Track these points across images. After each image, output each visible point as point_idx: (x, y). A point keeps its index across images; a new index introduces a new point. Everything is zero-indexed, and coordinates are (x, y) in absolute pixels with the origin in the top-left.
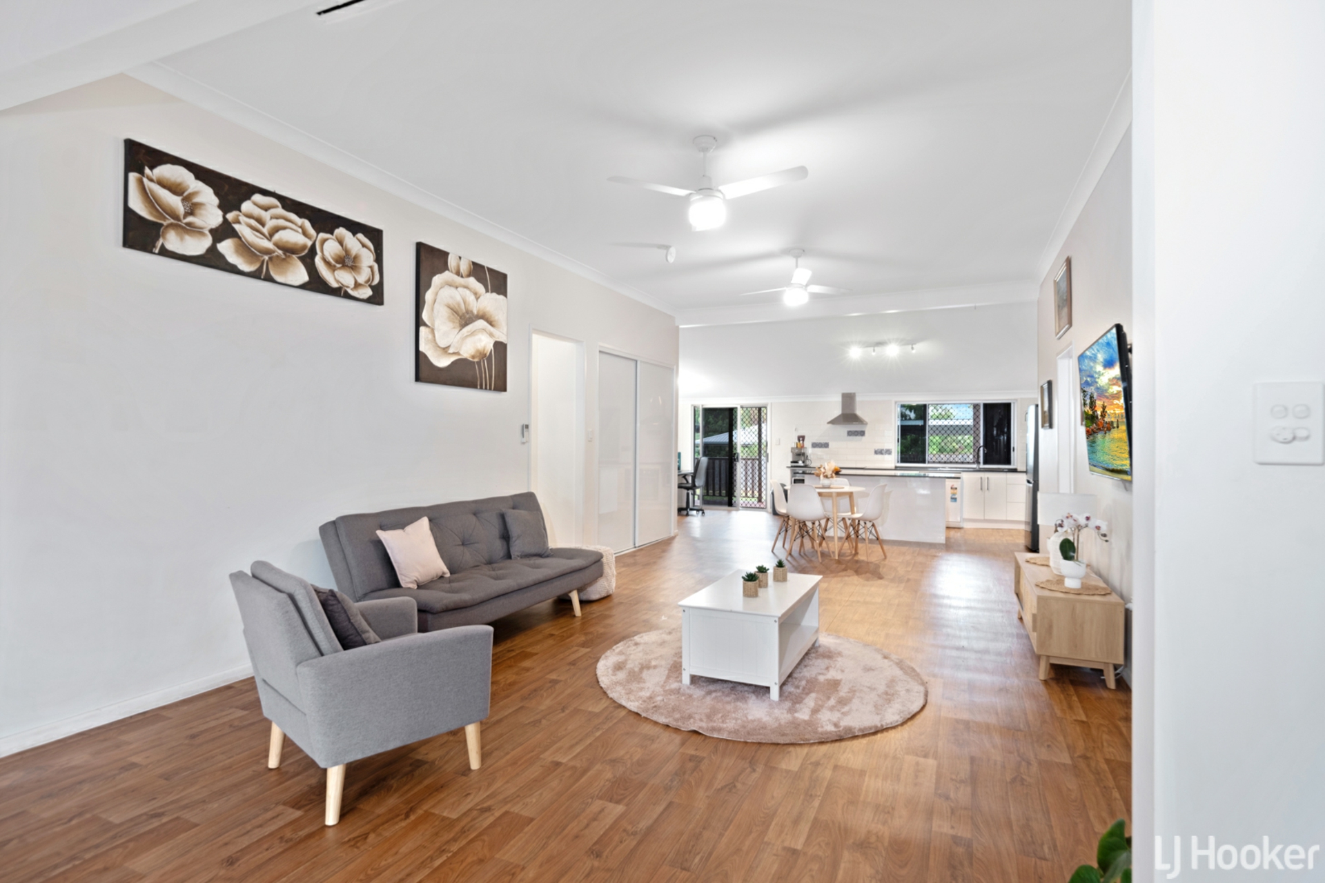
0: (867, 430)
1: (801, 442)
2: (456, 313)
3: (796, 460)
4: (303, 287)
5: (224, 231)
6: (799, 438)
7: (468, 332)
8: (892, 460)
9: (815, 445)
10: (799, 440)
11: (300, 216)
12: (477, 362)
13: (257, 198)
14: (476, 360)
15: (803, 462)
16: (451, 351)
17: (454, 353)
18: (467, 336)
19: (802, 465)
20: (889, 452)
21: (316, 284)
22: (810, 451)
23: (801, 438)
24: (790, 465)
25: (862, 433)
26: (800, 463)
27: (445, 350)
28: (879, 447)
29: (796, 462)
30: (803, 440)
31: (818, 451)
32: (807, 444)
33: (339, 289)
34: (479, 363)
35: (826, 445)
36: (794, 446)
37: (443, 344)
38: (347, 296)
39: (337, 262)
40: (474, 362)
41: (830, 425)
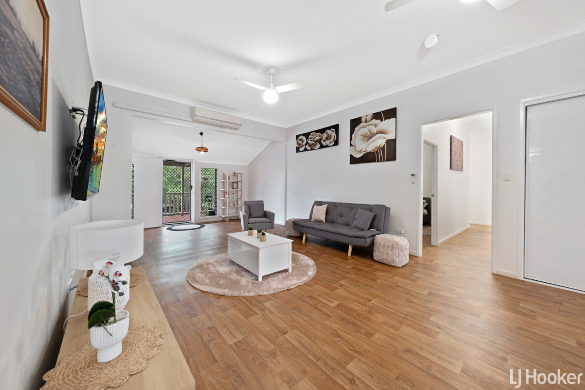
2: (365, 136)
4: (319, 148)
5: (307, 143)
7: (371, 141)
11: (318, 133)
12: (376, 152)
13: (312, 134)
14: (375, 151)
16: (363, 151)
17: (364, 151)
18: (371, 143)
21: (322, 147)
27: (360, 151)
33: (326, 146)
34: (377, 152)
37: (359, 150)
38: (328, 146)
39: (326, 139)
40: (374, 152)
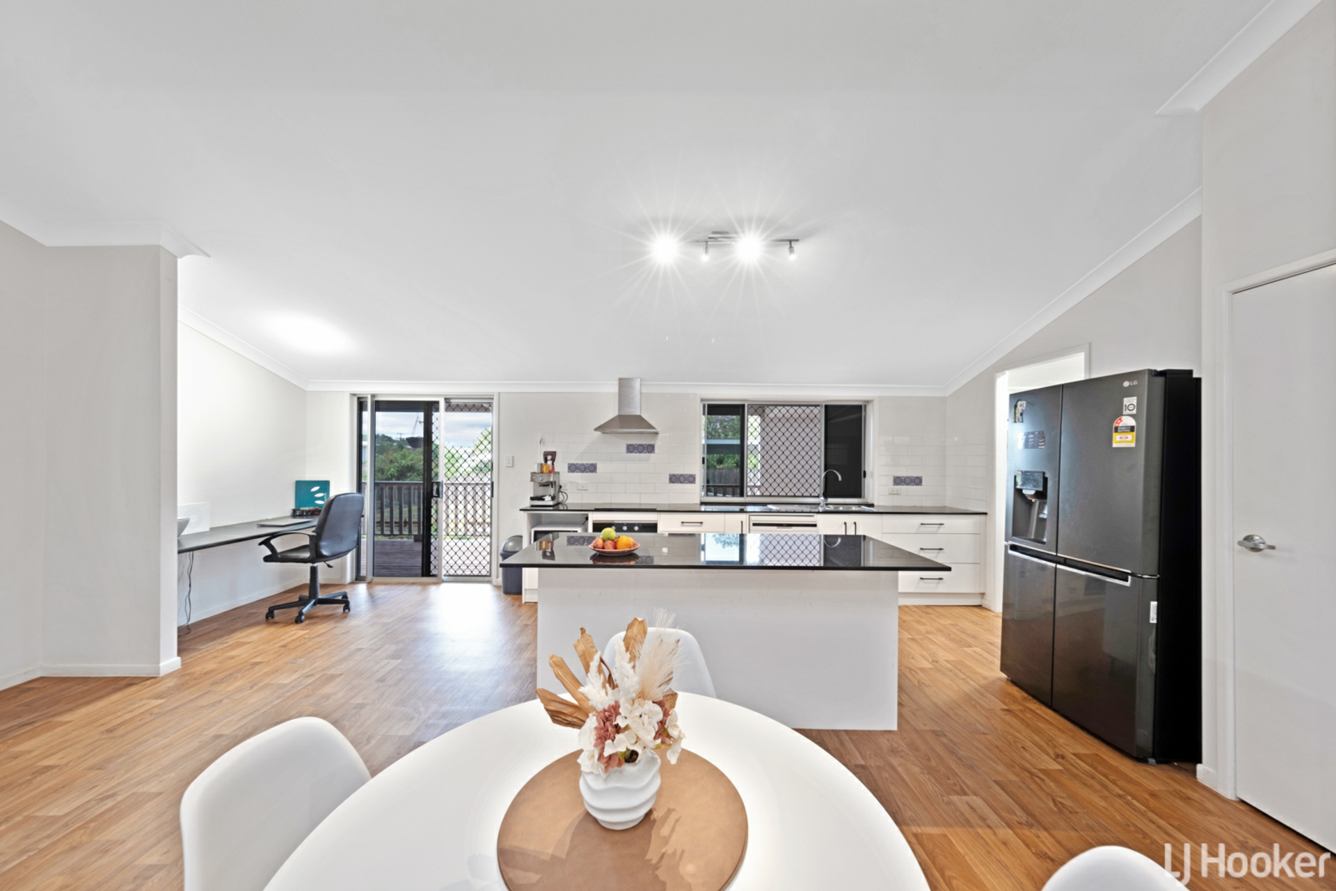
0: (659, 443)
1: (550, 463)
3: (539, 494)
6: (546, 455)
8: (694, 493)
9: (573, 468)
10: (546, 460)
15: (553, 498)
19: (551, 503)
20: (690, 479)
22: (566, 478)
23: (550, 456)
24: (527, 503)
25: (650, 449)
26: (548, 501)
28: (678, 471)
29: (541, 498)
30: (553, 460)
31: (577, 477)
32: (561, 466)
35: (592, 468)
36: (536, 469)
41: (598, 433)
